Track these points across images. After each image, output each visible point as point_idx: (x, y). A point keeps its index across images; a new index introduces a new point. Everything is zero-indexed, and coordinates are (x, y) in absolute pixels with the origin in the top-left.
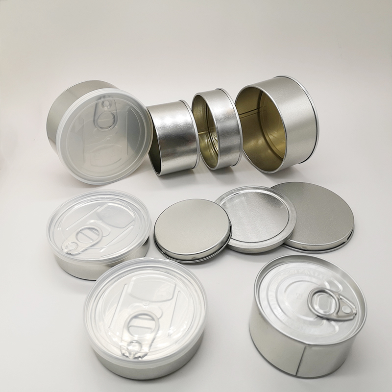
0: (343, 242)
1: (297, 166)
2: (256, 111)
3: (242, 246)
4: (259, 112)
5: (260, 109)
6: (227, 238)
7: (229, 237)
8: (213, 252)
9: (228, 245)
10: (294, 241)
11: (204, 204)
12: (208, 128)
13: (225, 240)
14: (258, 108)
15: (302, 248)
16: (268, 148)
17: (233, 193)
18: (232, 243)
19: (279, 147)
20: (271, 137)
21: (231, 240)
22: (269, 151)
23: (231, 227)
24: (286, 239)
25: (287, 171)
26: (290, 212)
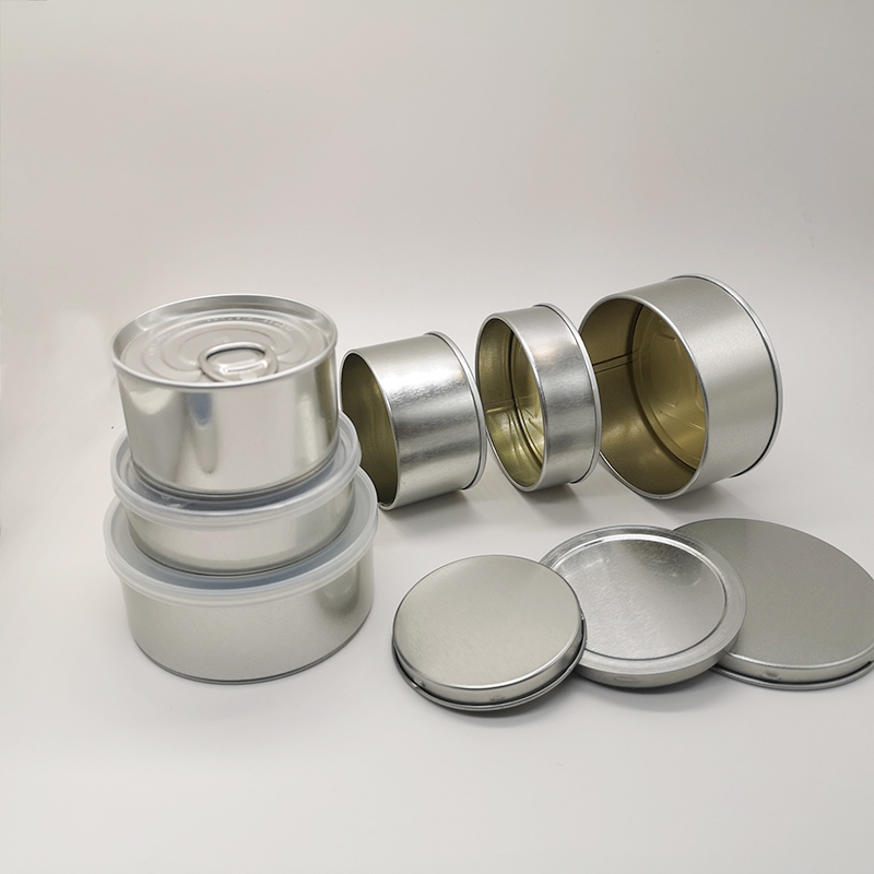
0: (866, 662)
1: (726, 484)
2: (624, 359)
3: (615, 668)
4: (630, 363)
5: (634, 355)
6: (575, 650)
7: (580, 647)
8: (542, 682)
9: (578, 666)
10: (742, 658)
11: (515, 567)
12: (513, 398)
13: (572, 653)
14: (629, 352)
15: (765, 676)
16: (655, 445)
17: (581, 542)
18: (588, 660)
19: (681, 442)
20: (660, 418)
21: (586, 654)
22: (658, 451)
23: (583, 623)
24: (725, 652)
25: (704, 495)
26: (726, 587)
